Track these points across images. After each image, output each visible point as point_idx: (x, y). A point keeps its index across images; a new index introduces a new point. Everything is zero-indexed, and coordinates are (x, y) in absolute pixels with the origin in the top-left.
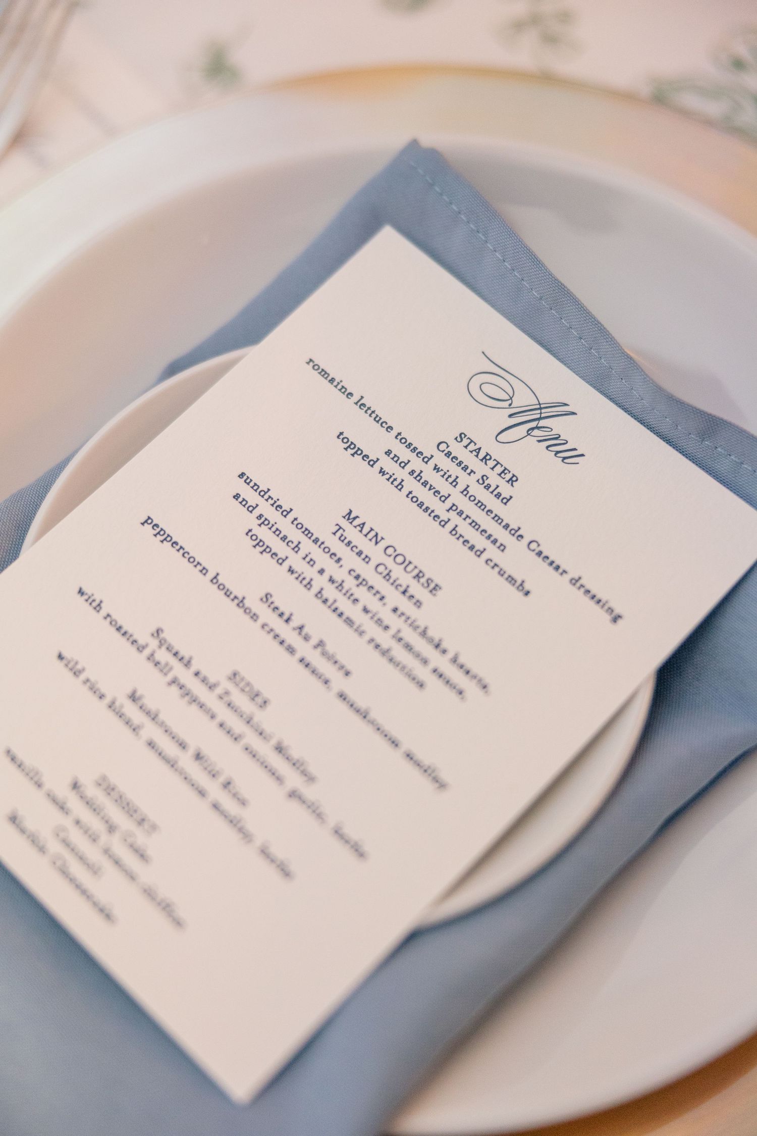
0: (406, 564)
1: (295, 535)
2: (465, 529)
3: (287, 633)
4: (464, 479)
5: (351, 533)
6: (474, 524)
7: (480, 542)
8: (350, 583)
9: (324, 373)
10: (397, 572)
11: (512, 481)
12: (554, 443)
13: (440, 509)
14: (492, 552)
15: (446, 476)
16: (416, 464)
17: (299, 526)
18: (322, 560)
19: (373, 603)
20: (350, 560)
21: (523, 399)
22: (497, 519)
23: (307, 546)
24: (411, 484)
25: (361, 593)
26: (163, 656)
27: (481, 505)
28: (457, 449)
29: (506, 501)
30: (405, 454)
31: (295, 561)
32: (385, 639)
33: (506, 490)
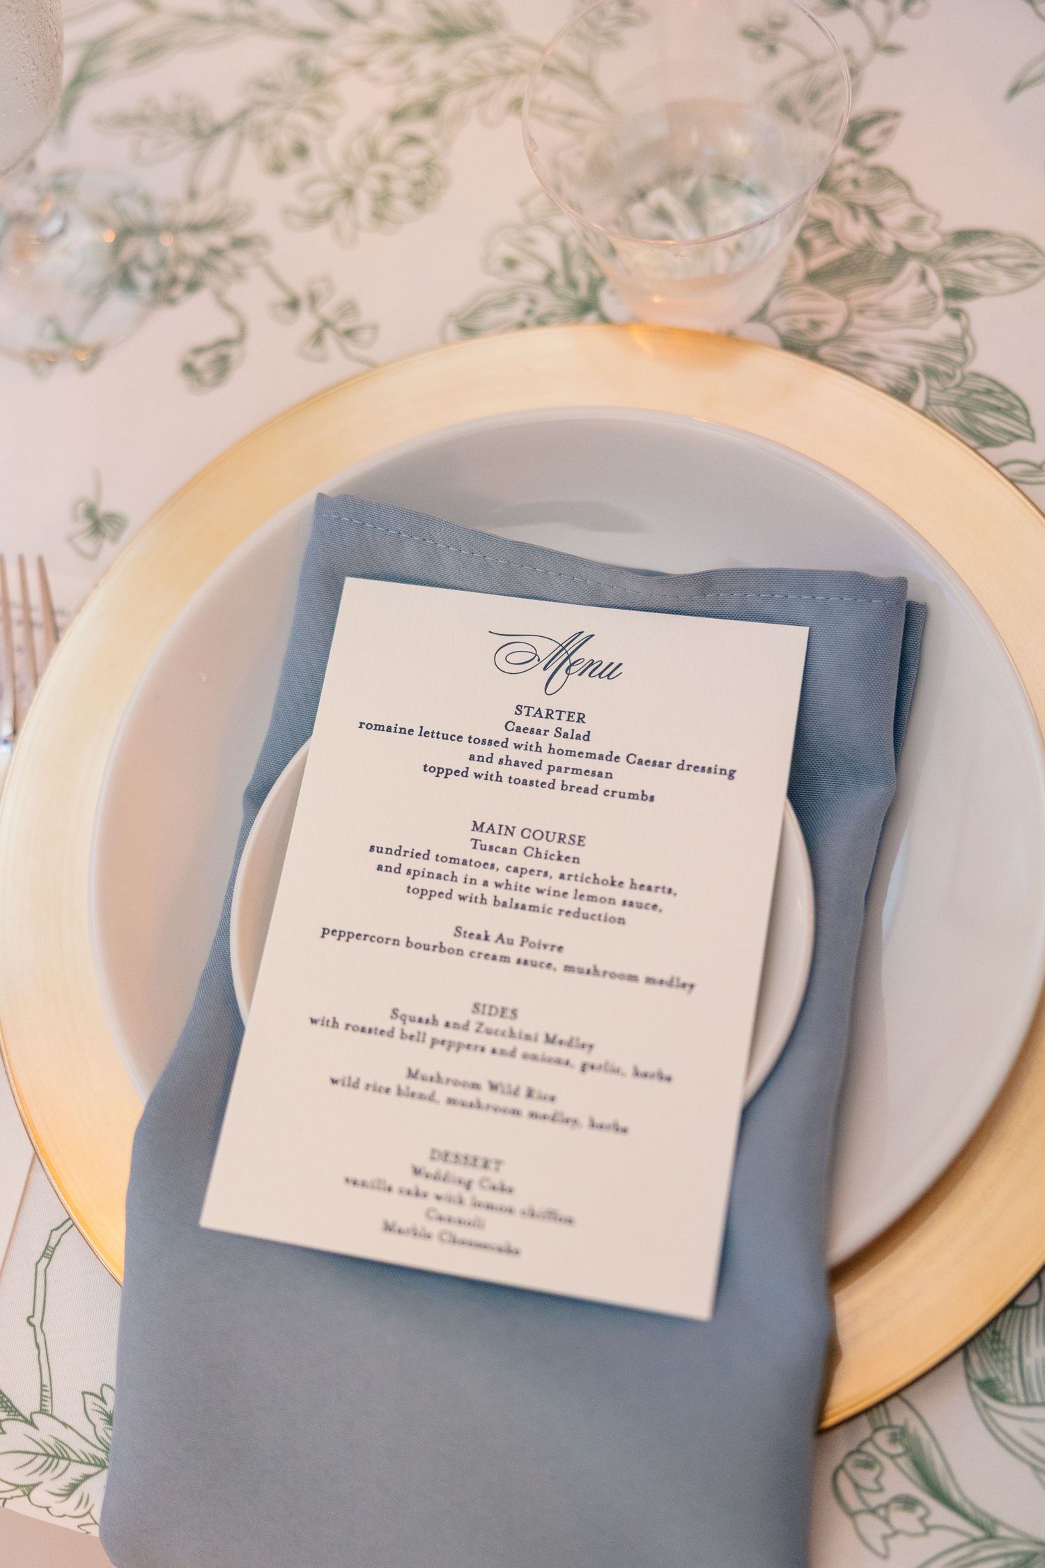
0: (545, 835)
1: (446, 869)
2: (571, 779)
3: (492, 947)
4: (544, 742)
5: (488, 839)
6: (576, 771)
7: (589, 782)
8: (513, 878)
9: (379, 727)
10: (543, 846)
11: (581, 718)
12: (593, 668)
13: (541, 776)
14: (604, 784)
15: (528, 747)
16: (499, 753)
17: (444, 859)
18: (480, 874)
19: (543, 883)
20: (501, 860)
21: (546, 649)
22: (590, 755)
23: (461, 871)
24: (506, 771)
25: (527, 880)
26: (411, 1028)
27: (570, 753)
28: (522, 721)
29: (587, 737)
30: (485, 751)
31: (460, 888)
32: (570, 904)
33: (581, 729)
